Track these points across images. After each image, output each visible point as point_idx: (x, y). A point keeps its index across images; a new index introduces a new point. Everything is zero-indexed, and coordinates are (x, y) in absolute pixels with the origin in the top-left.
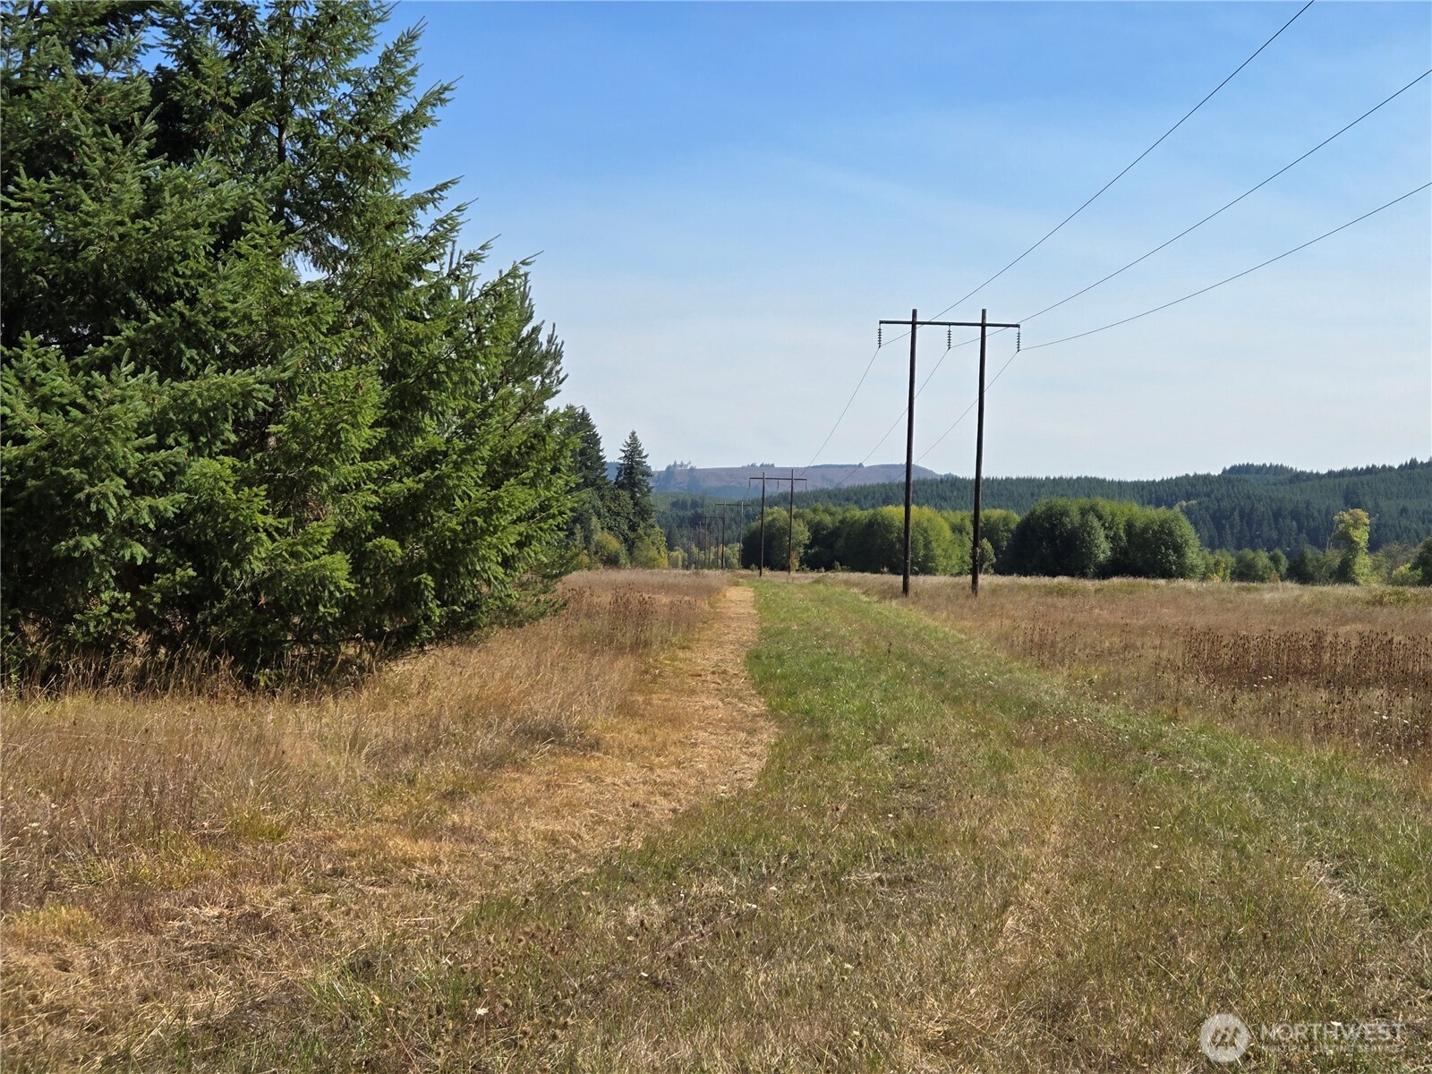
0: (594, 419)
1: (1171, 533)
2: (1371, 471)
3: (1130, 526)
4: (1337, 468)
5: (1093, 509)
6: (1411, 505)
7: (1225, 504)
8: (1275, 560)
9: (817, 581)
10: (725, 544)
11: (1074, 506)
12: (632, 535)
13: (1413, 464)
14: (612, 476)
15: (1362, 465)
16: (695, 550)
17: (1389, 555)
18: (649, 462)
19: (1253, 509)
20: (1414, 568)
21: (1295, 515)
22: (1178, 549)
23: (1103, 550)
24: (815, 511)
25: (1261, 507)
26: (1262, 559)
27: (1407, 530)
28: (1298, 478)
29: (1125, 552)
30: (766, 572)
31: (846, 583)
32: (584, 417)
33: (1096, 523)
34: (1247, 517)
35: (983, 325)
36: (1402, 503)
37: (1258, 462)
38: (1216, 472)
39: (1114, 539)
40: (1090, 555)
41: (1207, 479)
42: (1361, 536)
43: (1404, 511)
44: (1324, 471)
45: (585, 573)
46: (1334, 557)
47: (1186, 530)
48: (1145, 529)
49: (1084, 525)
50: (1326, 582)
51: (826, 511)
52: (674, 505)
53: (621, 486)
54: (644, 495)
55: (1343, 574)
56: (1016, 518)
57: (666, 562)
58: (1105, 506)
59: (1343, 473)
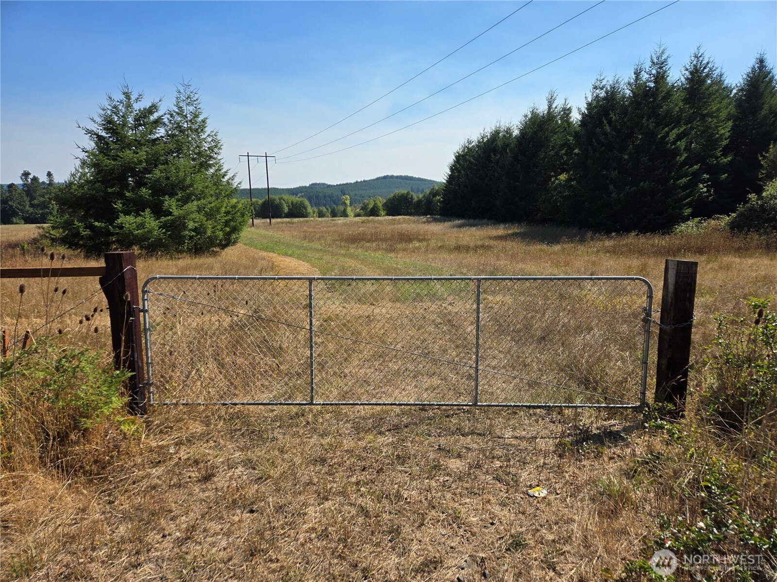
1: (304, 204)
2: (347, 184)
3: (292, 203)
4: (338, 184)
5: (282, 198)
6: (357, 193)
7: (311, 194)
8: (327, 209)
11: (276, 197)
13: (357, 182)
15: (345, 183)
17: (355, 207)
19: (318, 195)
20: (360, 210)
21: (329, 197)
22: (305, 208)
23: (286, 210)
25: (321, 195)
26: (324, 210)
27: (357, 199)
28: (329, 186)
29: (291, 210)
33: (284, 202)
34: (317, 197)
38: (308, 185)
39: (288, 206)
40: (283, 211)
41: (305, 187)
42: (348, 202)
43: (356, 194)
44: (335, 184)
46: (341, 208)
47: (307, 203)
48: (296, 203)
49: (280, 203)
56: (260, 202)
58: (286, 197)
59: (340, 185)
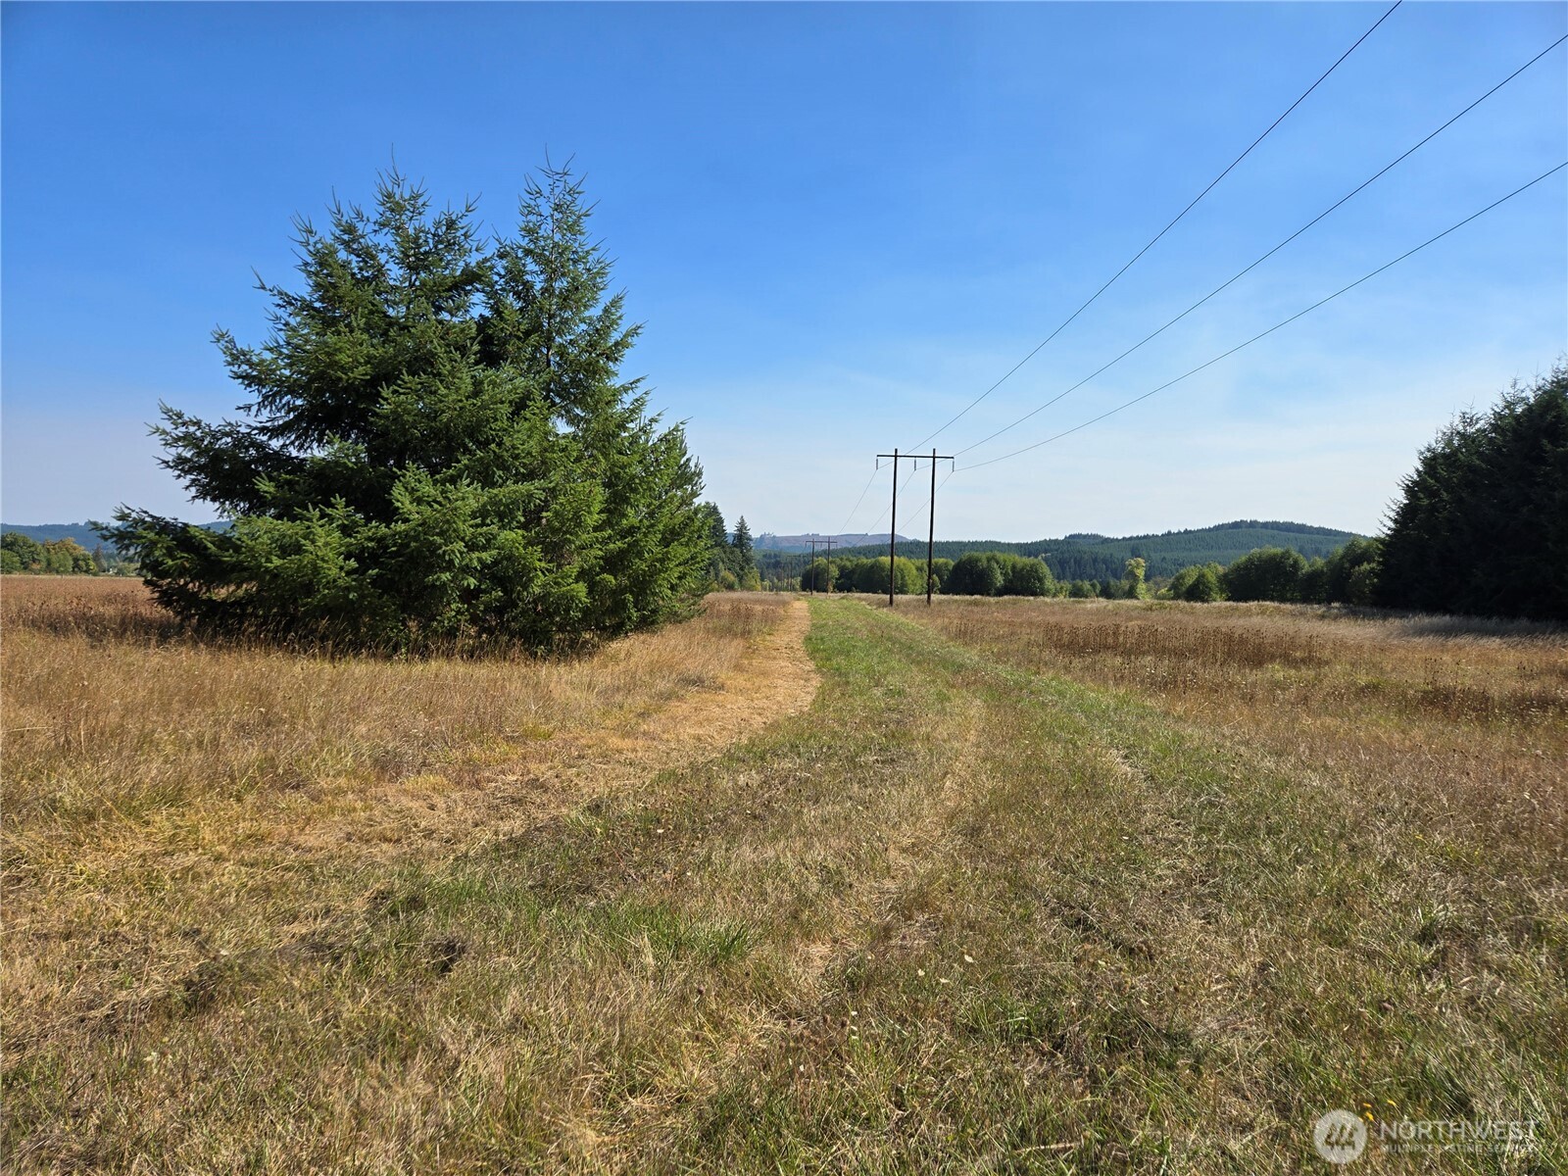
0: (720, 509)
1: (1036, 571)
2: (1146, 537)
3: (1014, 567)
4: (1128, 536)
5: (993, 558)
6: (1168, 556)
7: (1066, 555)
8: (1093, 586)
9: (843, 598)
10: (792, 577)
11: (983, 556)
12: (741, 573)
13: (1169, 533)
14: (730, 540)
15: (1141, 534)
16: (776, 581)
17: (1156, 583)
18: (750, 533)
19: (1081, 558)
20: (1169, 590)
21: (1104, 561)
22: (1041, 580)
23: (999, 581)
24: (842, 559)
25: (1086, 557)
26: (1087, 585)
27: (1166, 569)
28: (1106, 541)
29: (1011, 581)
30: (815, 593)
31: (859, 599)
32: (715, 508)
33: (996, 566)
34: (1078, 562)
35: (934, 457)
36: (1163, 554)
37: (1084, 533)
38: (1062, 538)
39: (1005, 575)
40: (992, 584)
41: (1056, 541)
42: (1141, 573)
44: (1120, 537)
45: (715, 593)
46: (1125, 584)
47: (1045, 570)
48: (1023, 569)
49: (989, 567)
50: (1121, 598)
51: (848, 559)
52: (765, 556)
53: (735, 546)
54: (748, 551)
55: (1131, 594)
56: (952, 563)
57: (760, 588)
58: (1000, 556)
59: (1131, 538)
